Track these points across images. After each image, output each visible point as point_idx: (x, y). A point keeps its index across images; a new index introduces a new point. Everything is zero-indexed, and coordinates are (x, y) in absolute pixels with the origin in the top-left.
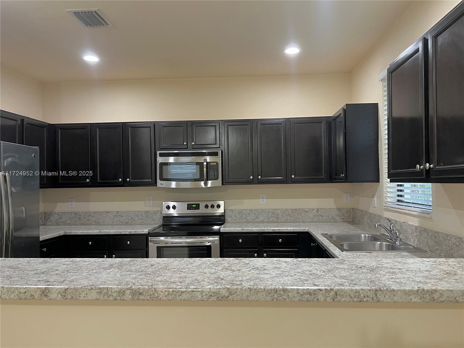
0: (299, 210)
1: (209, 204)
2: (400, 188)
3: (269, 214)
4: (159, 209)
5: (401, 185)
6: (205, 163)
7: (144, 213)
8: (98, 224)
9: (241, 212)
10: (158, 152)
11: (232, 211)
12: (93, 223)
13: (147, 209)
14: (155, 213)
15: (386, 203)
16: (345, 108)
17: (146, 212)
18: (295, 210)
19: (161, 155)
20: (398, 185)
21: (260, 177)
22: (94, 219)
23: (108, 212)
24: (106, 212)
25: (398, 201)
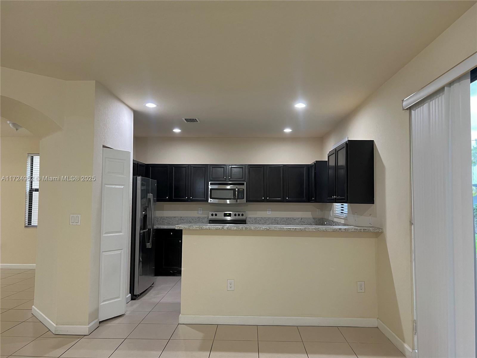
0: (291, 218)
1: (237, 214)
2: (342, 206)
3: (273, 220)
4: (206, 216)
5: (343, 205)
6: (237, 189)
7: (197, 218)
8: (169, 224)
9: (255, 219)
10: (210, 182)
11: (250, 218)
12: (166, 224)
13: (199, 216)
14: (204, 218)
15: (335, 214)
16: (315, 163)
17: (198, 217)
18: (288, 218)
19: (211, 184)
20: (342, 205)
21: (268, 198)
22: (166, 221)
23: (175, 217)
24: (174, 217)
25: (342, 213)
